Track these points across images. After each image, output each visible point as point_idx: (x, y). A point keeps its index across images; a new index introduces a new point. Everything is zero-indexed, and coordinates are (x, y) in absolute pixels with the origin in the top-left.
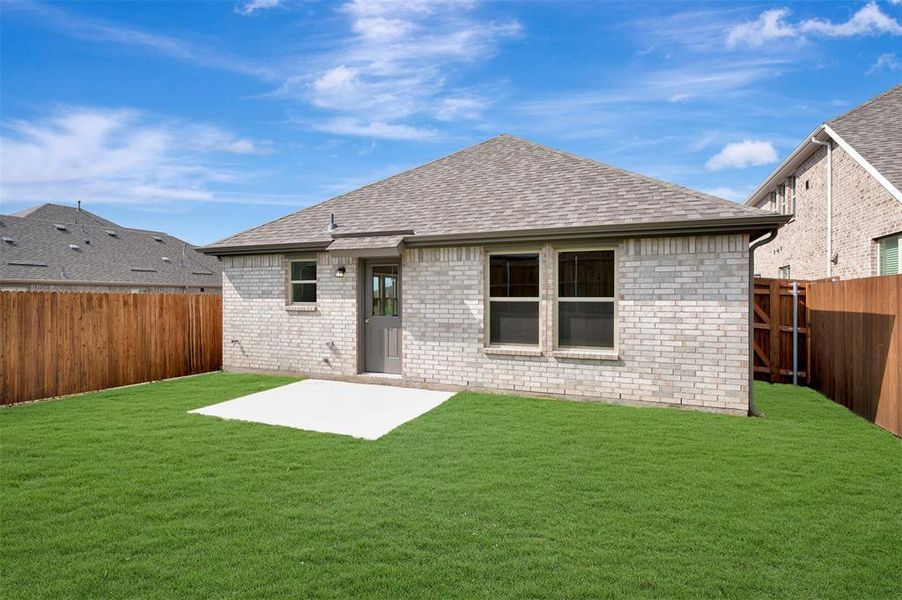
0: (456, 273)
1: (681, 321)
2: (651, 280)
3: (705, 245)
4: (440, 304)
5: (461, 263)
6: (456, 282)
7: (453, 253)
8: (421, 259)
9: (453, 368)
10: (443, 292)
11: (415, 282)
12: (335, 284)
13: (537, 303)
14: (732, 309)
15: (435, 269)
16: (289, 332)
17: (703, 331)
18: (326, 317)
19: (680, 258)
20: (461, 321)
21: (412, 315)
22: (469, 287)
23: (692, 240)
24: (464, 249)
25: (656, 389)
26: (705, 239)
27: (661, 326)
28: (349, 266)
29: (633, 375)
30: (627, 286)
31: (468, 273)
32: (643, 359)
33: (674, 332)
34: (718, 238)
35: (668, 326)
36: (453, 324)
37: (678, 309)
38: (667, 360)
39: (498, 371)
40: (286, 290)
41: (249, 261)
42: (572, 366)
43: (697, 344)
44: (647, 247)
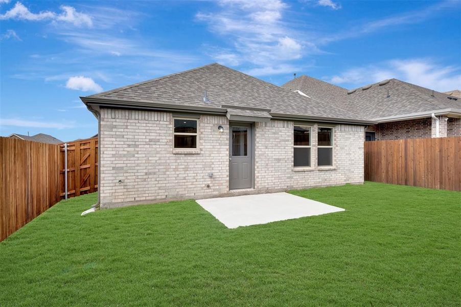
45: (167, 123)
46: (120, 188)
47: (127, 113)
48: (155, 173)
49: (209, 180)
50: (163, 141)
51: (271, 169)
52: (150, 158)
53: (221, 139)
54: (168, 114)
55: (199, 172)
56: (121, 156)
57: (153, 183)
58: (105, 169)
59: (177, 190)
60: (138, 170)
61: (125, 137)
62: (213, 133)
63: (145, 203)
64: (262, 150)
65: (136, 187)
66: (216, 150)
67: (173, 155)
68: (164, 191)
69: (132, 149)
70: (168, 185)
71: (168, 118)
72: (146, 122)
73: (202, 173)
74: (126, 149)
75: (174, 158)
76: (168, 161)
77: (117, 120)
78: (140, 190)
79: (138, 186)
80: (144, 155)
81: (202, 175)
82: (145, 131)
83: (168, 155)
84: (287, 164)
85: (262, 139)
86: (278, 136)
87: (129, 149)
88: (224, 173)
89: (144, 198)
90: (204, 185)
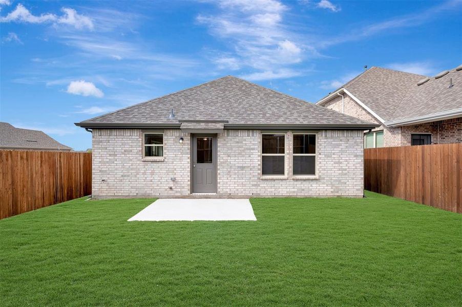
0: (247, 142)
1: (341, 163)
2: (331, 147)
3: (350, 134)
4: (238, 157)
5: (249, 138)
6: (246, 147)
7: (245, 133)
8: (228, 135)
9: (245, 187)
10: (239, 151)
11: (225, 146)
12: (176, 146)
13: (284, 156)
14: (358, 158)
15: (235, 140)
16: (144, 173)
17: (349, 167)
18: (171, 165)
19: (341, 138)
20: (249, 165)
21: (223, 163)
22: (253, 149)
23: (345, 132)
24: (251, 131)
25: (332, 190)
26: (350, 132)
27: (334, 165)
28: (185, 137)
29: (324, 185)
30: (322, 149)
31: (253, 142)
32: (328, 179)
33: (339, 167)
34: (354, 132)
35: (337, 165)
36: (245, 167)
37: (340, 158)
38: (336, 179)
39: (267, 187)
40: (142, 150)
41: (114, 132)
42: (300, 183)
43: (346, 172)
44: (329, 134)
45: (138, 137)
46: (104, 185)
47: (109, 131)
48: (128, 176)
49: (172, 183)
50: (135, 151)
51: (234, 176)
52: (125, 165)
53: (182, 149)
54: (138, 130)
55: (163, 176)
56: (105, 163)
57: (127, 183)
58: (95, 171)
59: (146, 190)
60: (116, 173)
61: (108, 148)
62: (175, 144)
63: (121, 198)
64: (224, 158)
65: (115, 185)
66: (178, 158)
67: (142, 162)
68: (135, 190)
69: (112, 158)
70: (138, 185)
71: (138, 133)
72: (122, 137)
73: (166, 177)
74: (108, 158)
75: (143, 165)
76: (138, 167)
77: (103, 137)
78: (118, 187)
79: (117, 185)
80: (121, 162)
81: (166, 178)
82: (121, 144)
83: (138, 162)
84: (252, 172)
85: (223, 148)
86: (241, 144)
87: (110, 158)
88: (185, 178)
89: (121, 194)
90: (167, 187)
